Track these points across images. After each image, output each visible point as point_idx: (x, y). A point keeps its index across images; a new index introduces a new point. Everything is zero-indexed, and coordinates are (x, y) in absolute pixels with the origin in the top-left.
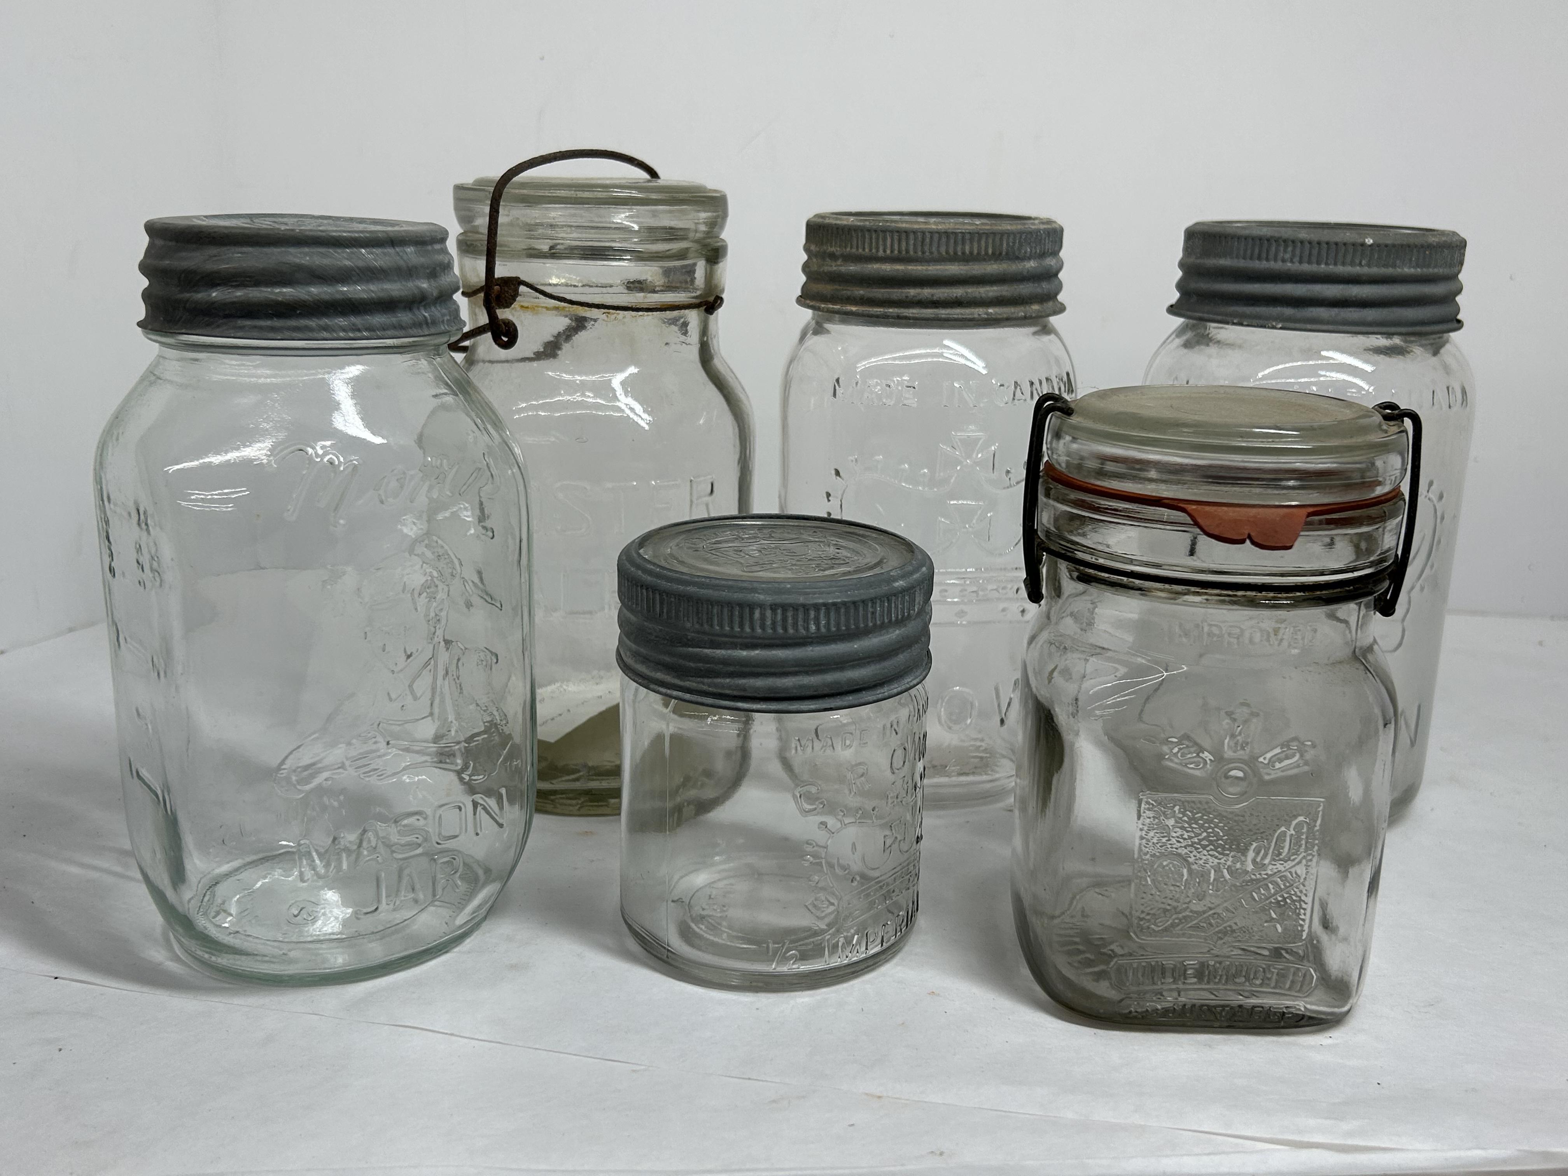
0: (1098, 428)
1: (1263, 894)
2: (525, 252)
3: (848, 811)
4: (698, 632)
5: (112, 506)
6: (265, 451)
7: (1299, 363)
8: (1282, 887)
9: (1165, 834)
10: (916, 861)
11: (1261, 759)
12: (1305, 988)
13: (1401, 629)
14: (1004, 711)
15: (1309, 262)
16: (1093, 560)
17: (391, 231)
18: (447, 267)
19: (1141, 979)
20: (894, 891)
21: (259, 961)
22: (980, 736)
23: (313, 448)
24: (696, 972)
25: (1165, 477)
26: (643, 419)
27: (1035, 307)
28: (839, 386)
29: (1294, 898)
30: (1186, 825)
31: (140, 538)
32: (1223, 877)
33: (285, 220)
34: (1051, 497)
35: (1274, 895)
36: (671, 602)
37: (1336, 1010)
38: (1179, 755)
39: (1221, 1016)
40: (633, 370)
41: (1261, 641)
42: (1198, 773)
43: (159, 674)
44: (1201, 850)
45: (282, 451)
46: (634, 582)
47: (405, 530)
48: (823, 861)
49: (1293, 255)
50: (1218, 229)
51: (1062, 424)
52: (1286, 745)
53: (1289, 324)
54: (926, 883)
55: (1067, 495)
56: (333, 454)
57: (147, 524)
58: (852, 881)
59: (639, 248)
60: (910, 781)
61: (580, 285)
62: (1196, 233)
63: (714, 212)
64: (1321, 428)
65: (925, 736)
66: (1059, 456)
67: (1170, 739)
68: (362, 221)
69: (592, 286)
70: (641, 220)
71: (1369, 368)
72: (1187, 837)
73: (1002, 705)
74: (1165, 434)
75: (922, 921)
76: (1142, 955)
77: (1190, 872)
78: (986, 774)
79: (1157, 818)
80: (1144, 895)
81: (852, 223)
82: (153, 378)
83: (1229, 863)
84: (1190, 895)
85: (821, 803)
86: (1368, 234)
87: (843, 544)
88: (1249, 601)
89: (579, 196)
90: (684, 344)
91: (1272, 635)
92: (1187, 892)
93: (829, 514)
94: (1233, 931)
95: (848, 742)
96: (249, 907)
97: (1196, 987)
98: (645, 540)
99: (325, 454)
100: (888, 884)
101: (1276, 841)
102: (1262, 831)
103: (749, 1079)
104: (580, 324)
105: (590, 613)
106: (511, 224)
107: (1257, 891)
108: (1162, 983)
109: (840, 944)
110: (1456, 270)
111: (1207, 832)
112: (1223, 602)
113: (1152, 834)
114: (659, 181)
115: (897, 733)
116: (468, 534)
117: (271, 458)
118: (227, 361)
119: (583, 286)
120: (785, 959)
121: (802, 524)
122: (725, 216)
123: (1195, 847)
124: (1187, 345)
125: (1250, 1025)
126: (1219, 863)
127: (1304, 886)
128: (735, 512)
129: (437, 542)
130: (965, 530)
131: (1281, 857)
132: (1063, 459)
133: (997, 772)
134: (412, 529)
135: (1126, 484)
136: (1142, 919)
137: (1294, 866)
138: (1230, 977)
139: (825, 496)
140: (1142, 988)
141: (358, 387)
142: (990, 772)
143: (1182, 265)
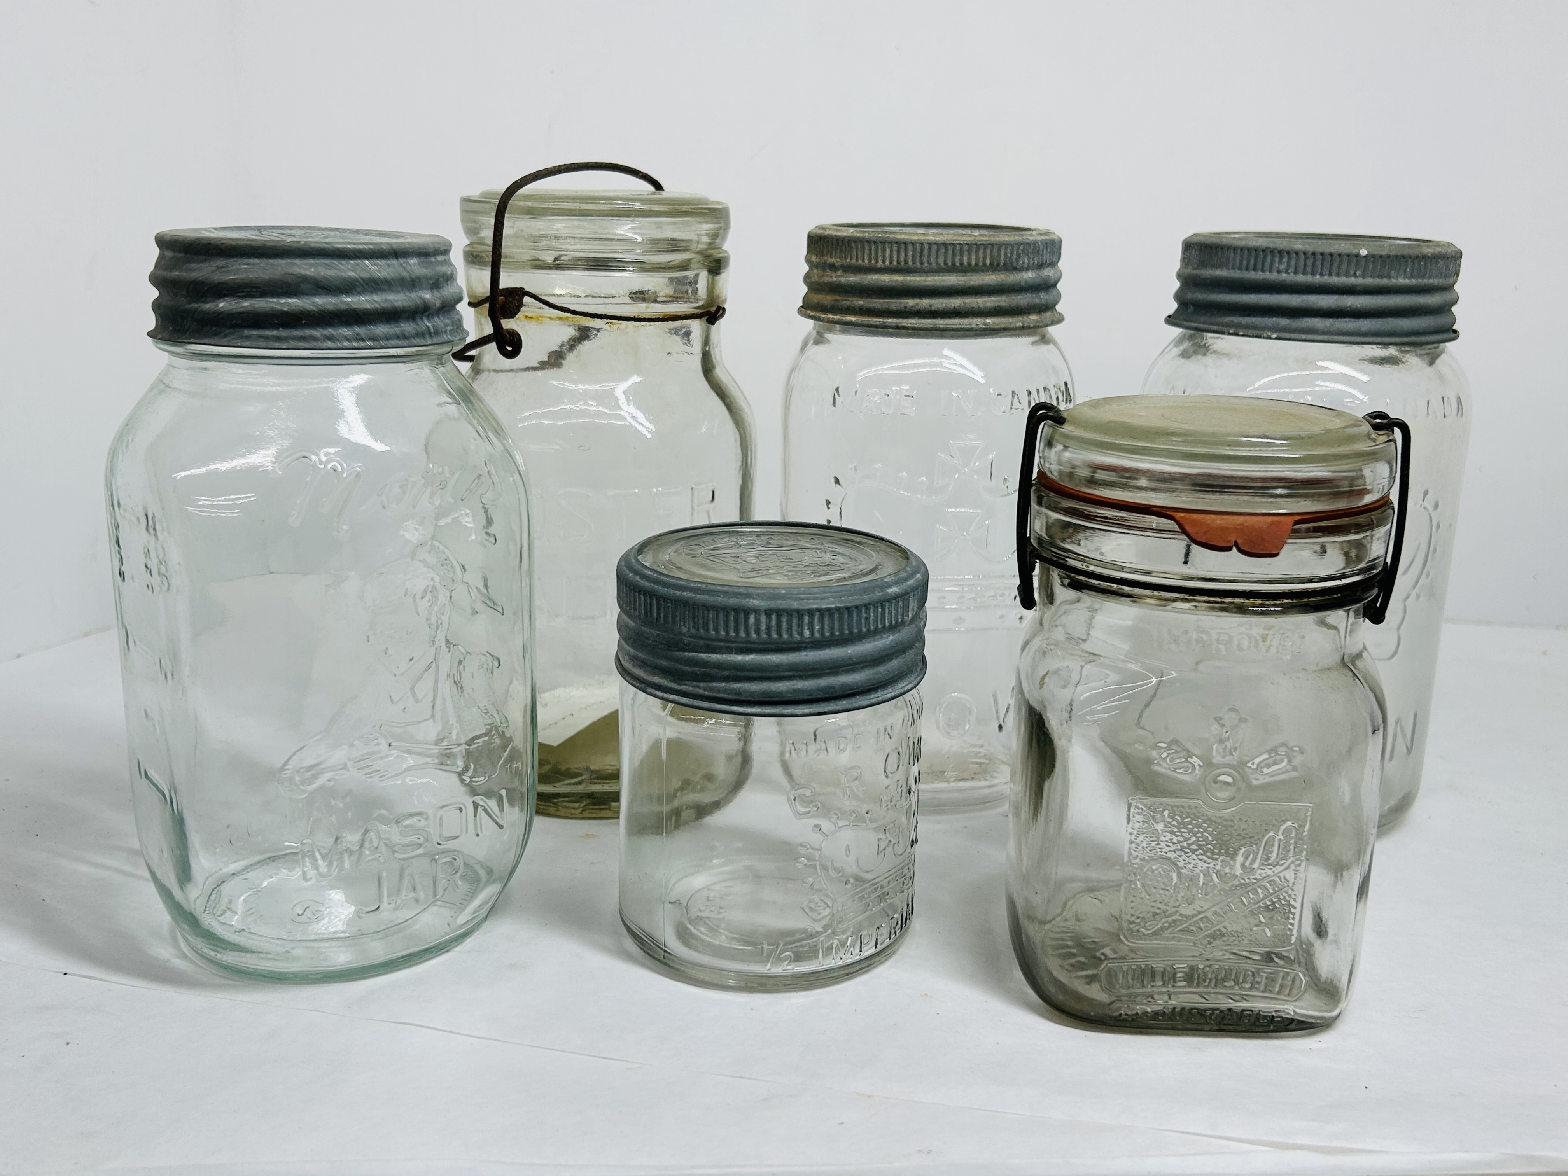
0: (1089, 437)
1: (1252, 899)
2: (529, 263)
3: (842, 814)
4: (694, 637)
5: (122, 511)
6: (270, 459)
7: (1295, 373)
8: (1271, 891)
9: (1155, 839)
10: (910, 865)
11: (1249, 765)
12: (1294, 992)
13: (1396, 638)
14: (1002, 717)
15: (1304, 273)
16: (1084, 567)
17: (396, 243)
18: (450, 278)
19: (1131, 982)
20: (888, 894)
21: (263, 958)
22: (980, 742)
23: (317, 455)
24: (691, 972)
25: (1154, 485)
26: (645, 426)
27: (1033, 317)
28: (839, 396)
29: (1283, 902)
30: (1176, 830)
31: (149, 543)
32: (1212, 881)
33: (293, 232)
34: (1043, 504)
35: (1263, 900)
36: (669, 607)
37: (1325, 1014)
38: (1168, 760)
39: (1210, 1018)
40: (635, 379)
41: (1250, 647)
42: (1186, 778)
43: (166, 676)
44: (1190, 854)
45: (287, 457)
46: (632, 587)
47: (407, 536)
48: (818, 864)
49: (1289, 266)
50: (1215, 240)
51: (1054, 433)
52: (1273, 751)
53: (1285, 334)
54: (920, 887)
55: (1059, 503)
56: (337, 462)
57: (155, 529)
58: (846, 884)
59: (641, 259)
60: (904, 786)
61: (584, 295)
62: (1193, 244)
63: (716, 224)
64: (1310, 437)
65: (919, 740)
66: (1051, 464)
67: (1159, 745)
68: (368, 233)
69: (595, 297)
70: (643, 231)
71: (1365, 378)
72: (1176, 842)
73: (1000, 712)
74: (1154, 442)
75: (917, 924)
76: (1133, 959)
77: (1180, 875)
78: (985, 780)
79: (1146, 822)
80: (1134, 899)
81: (852, 235)
82: (162, 386)
83: (1218, 867)
84: (1180, 899)
85: (815, 806)
86: (1364, 245)
87: (840, 551)
88: (1237, 608)
89: (582, 208)
90: (686, 354)
91: (1260, 642)
92: (1177, 896)
93: (829, 521)
94: (1223, 935)
95: (842, 747)
96: (254, 905)
97: (1185, 990)
98: (643, 547)
99: (329, 461)
100: (882, 887)
101: (1265, 846)
102: (1251, 835)
103: (742, 1078)
104: (584, 334)
105: (593, 618)
106: (516, 236)
107: (1246, 895)
108: (1153, 986)
109: (834, 946)
110: (1451, 281)
111: (1196, 837)
112: (1213, 609)
113: (1141, 838)
114: (663, 193)
115: (890, 738)
116: (470, 539)
117: (276, 465)
118: (234, 370)
119: (586, 296)
120: (779, 960)
121: (801, 531)
122: (727, 227)
123: (1184, 851)
124: (1185, 355)
125: (1240, 1028)
126: (1208, 868)
127: (1293, 890)
128: (736, 519)
129: (439, 548)
130: (963, 537)
131: (1270, 861)
132: (1055, 468)
133: (996, 778)
134: (414, 535)
135: (1116, 492)
136: (1131, 923)
137: (1283, 871)
138: (1219, 982)
139: (825, 503)
140: (1132, 991)
141: (362, 396)
142: (989, 778)
143: (1179, 276)
